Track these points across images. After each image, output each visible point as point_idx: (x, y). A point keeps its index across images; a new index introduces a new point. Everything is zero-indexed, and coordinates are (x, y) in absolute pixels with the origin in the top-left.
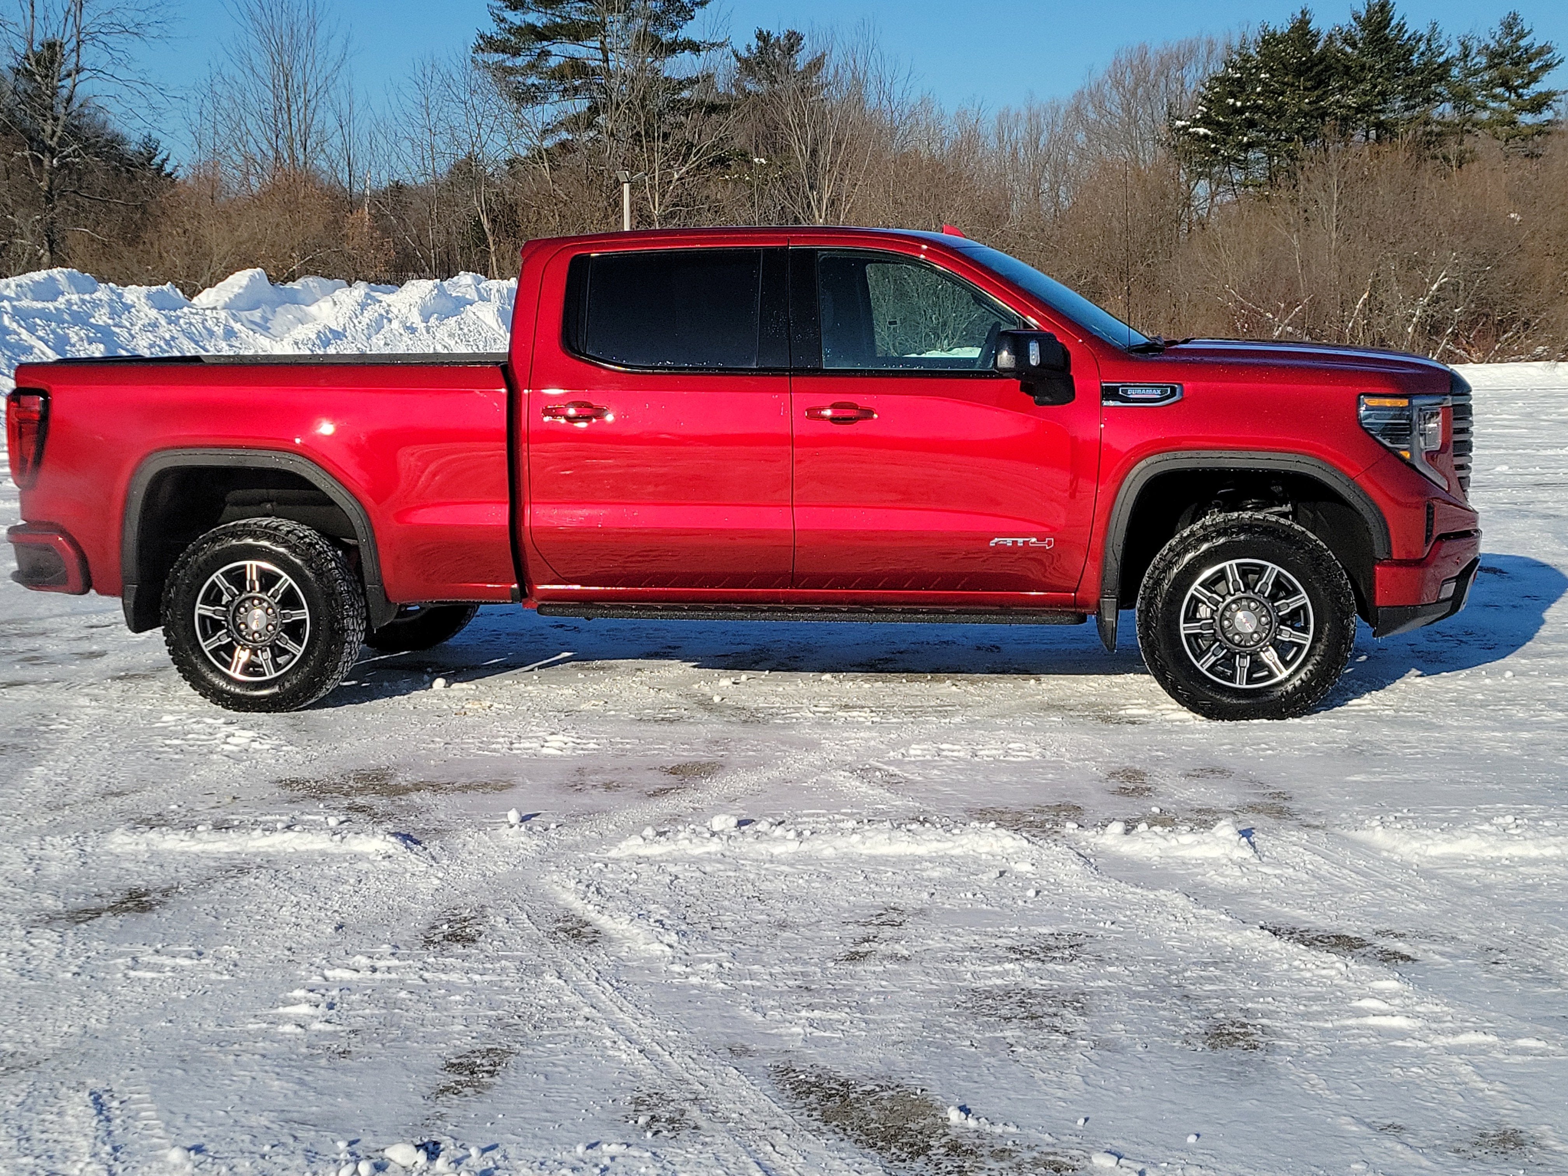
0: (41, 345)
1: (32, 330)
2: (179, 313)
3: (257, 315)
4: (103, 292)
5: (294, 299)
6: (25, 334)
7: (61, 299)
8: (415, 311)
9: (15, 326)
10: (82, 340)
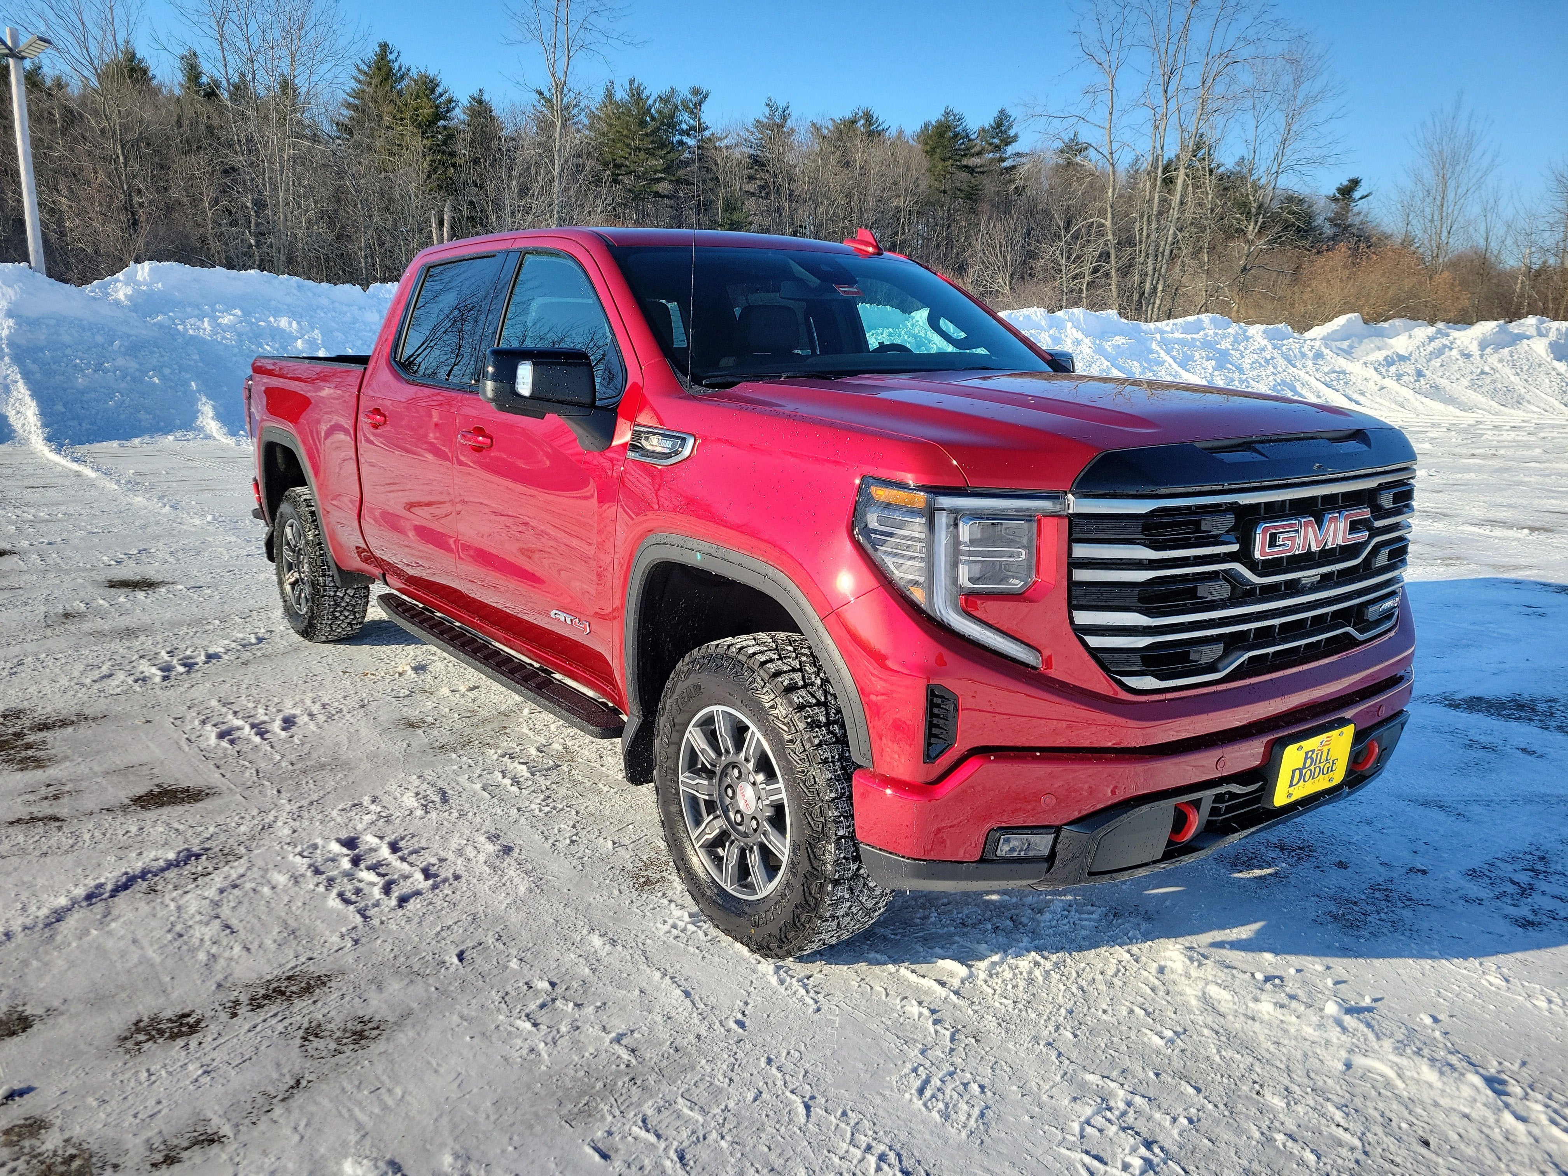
0: (1171, 361)
1: (1168, 353)
2: (1285, 342)
3: (1345, 344)
4: (1234, 328)
5: (1381, 334)
6: (1163, 354)
7: (1202, 333)
8: (1475, 344)
9: (1158, 348)
10: (1202, 358)
